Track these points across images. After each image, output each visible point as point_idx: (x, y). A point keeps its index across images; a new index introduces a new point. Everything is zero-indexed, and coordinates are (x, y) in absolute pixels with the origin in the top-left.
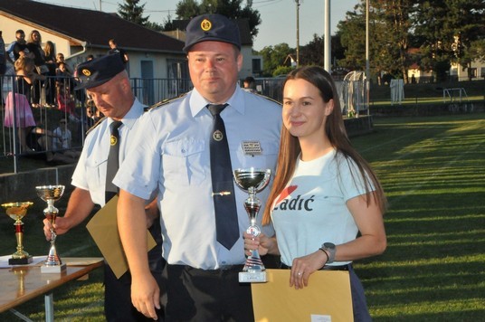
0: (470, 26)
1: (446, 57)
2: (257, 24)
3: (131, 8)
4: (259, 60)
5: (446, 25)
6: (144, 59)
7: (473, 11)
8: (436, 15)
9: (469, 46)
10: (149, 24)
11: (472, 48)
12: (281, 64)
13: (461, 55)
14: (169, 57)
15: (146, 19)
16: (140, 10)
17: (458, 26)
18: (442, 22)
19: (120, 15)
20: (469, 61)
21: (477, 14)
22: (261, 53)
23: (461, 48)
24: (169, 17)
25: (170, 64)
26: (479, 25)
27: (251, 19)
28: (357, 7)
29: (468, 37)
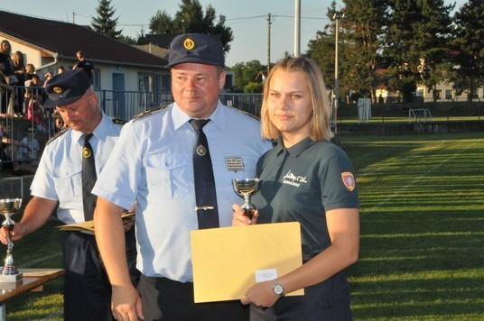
0: (435, 50)
1: (412, 78)
2: (230, 40)
3: (104, 21)
4: (231, 76)
5: (412, 47)
6: (116, 71)
7: (439, 35)
8: (403, 37)
9: (434, 68)
10: (122, 37)
11: (437, 70)
12: (253, 80)
13: (427, 77)
14: (141, 71)
15: (119, 33)
16: (113, 23)
17: (424, 49)
18: (409, 45)
19: (93, 28)
20: (434, 83)
21: (442, 38)
22: (233, 69)
23: (426, 70)
24: (142, 31)
25: (142, 77)
26: (444, 49)
27: (224, 36)
28: (327, 27)
29: (434, 60)
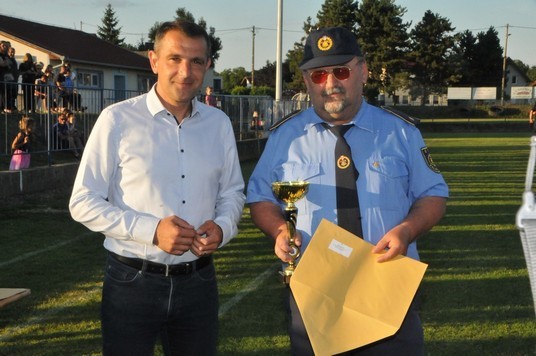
0: (395, 61)
1: (375, 85)
2: (219, 49)
3: (109, 30)
4: (219, 80)
5: (376, 58)
6: (117, 74)
7: (398, 48)
8: (367, 50)
9: (394, 77)
10: (124, 45)
11: (397, 79)
12: (239, 84)
13: (388, 84)
15: (122, 41)
16: (117, 32)
17: (386, 60)
18: (373, 56)
19: (98, 36)
20: (394, 89)
21: (401, 51)
22: (221, 75)
23: (387, 78)
24: (142, 40)
25: (140, 80)
26: (402, 60)
27: (214, 46)
28: (303, 39)
29: (393, 70)
